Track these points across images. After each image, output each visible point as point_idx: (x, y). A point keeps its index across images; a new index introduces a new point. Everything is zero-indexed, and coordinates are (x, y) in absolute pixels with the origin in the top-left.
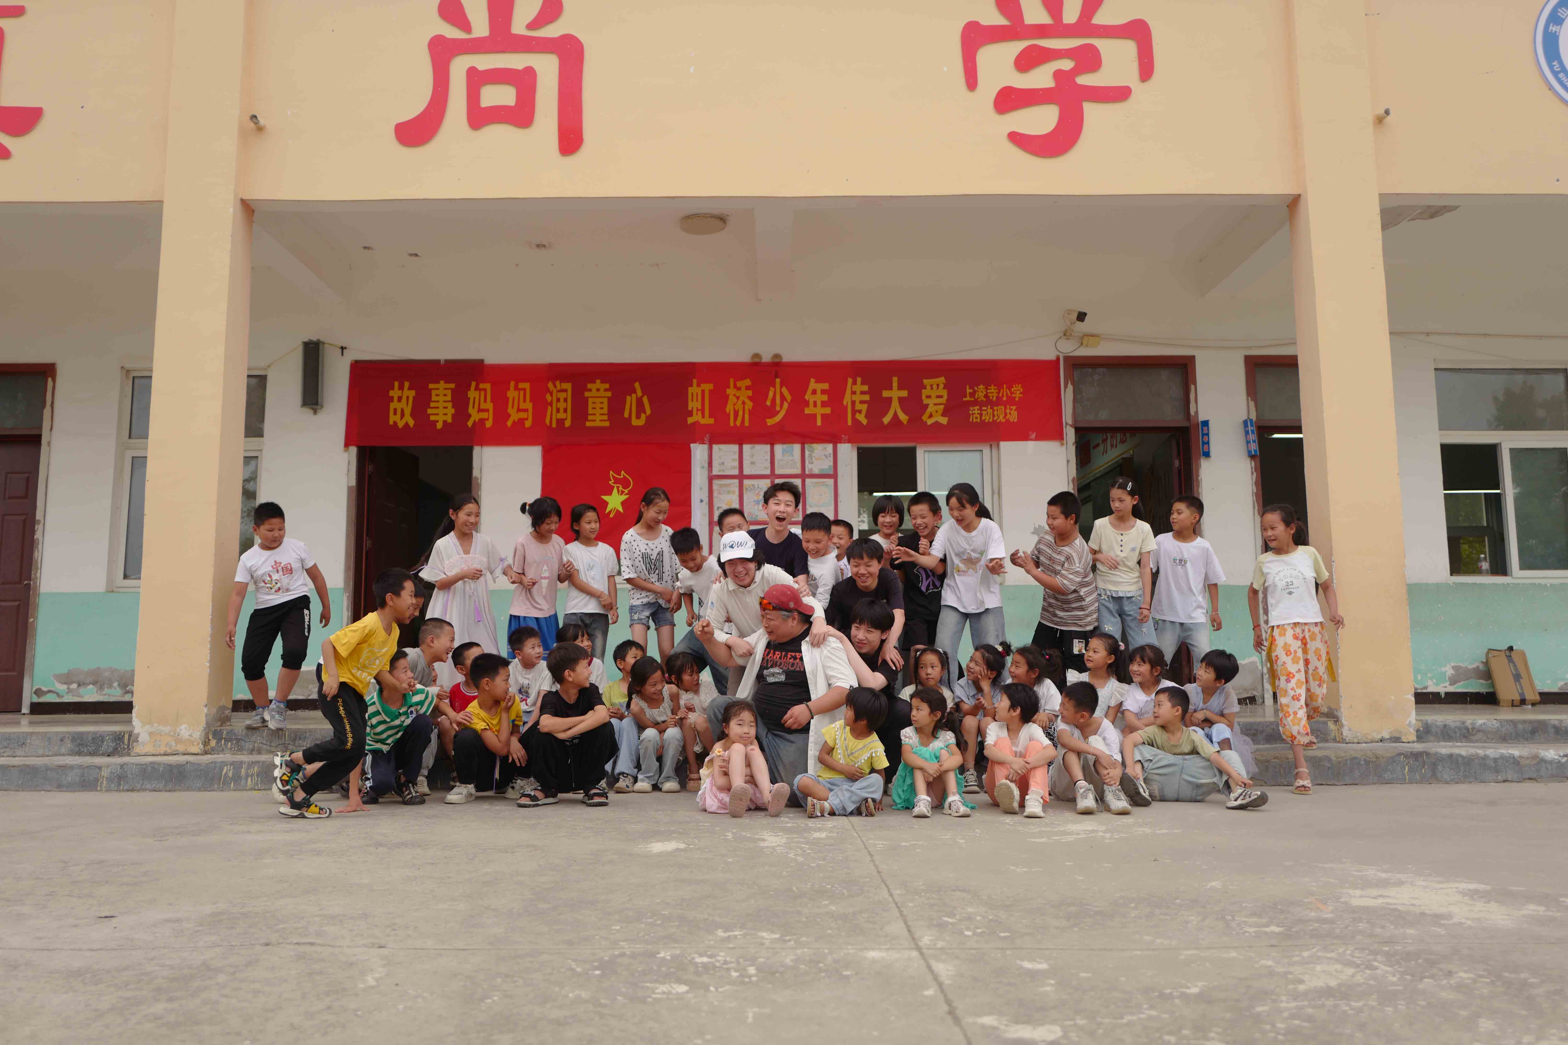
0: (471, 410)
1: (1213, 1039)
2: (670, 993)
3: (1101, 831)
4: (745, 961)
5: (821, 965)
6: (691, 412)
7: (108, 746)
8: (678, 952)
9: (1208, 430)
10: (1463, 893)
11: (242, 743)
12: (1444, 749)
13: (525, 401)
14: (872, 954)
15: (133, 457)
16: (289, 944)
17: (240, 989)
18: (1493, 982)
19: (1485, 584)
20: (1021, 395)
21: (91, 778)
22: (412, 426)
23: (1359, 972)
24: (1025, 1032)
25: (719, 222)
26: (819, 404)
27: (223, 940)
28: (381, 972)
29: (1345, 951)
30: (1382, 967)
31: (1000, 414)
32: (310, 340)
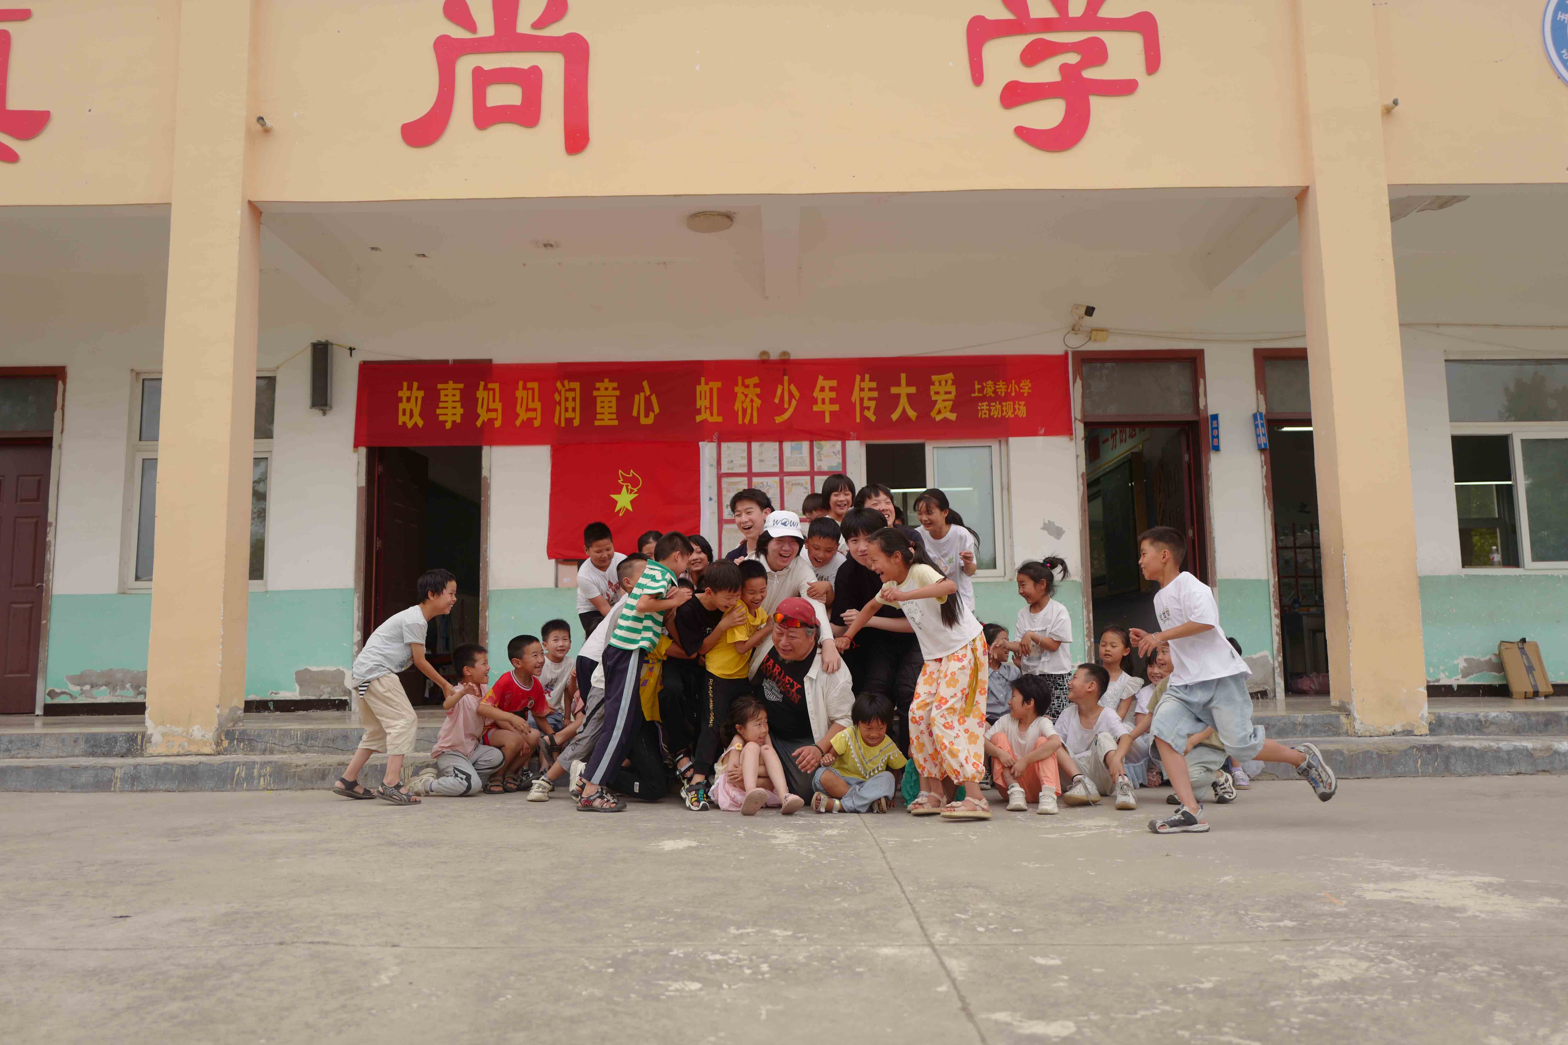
0: (479, 410)
2: (683, 990)
4: (758, 958)
5: (834, 962)
7: (121, 746)
9: (1218, 424)
10: (1478, 887)
11: (255, 743)
12: (1457, 741)
14: (885, 951)
18: (1508, 975)
19: (1497, 576)
20: (1030, 391)
21: (105, 779)
23: (1374, 966)
24: (1038, 1028)
25: (726, 220)
26: (827, 401)
27: (237, 940)
28: (394, 970)
29: (1358, 945)
30: (1397, 960)
31: (1008, 410)
32: (319, 341)
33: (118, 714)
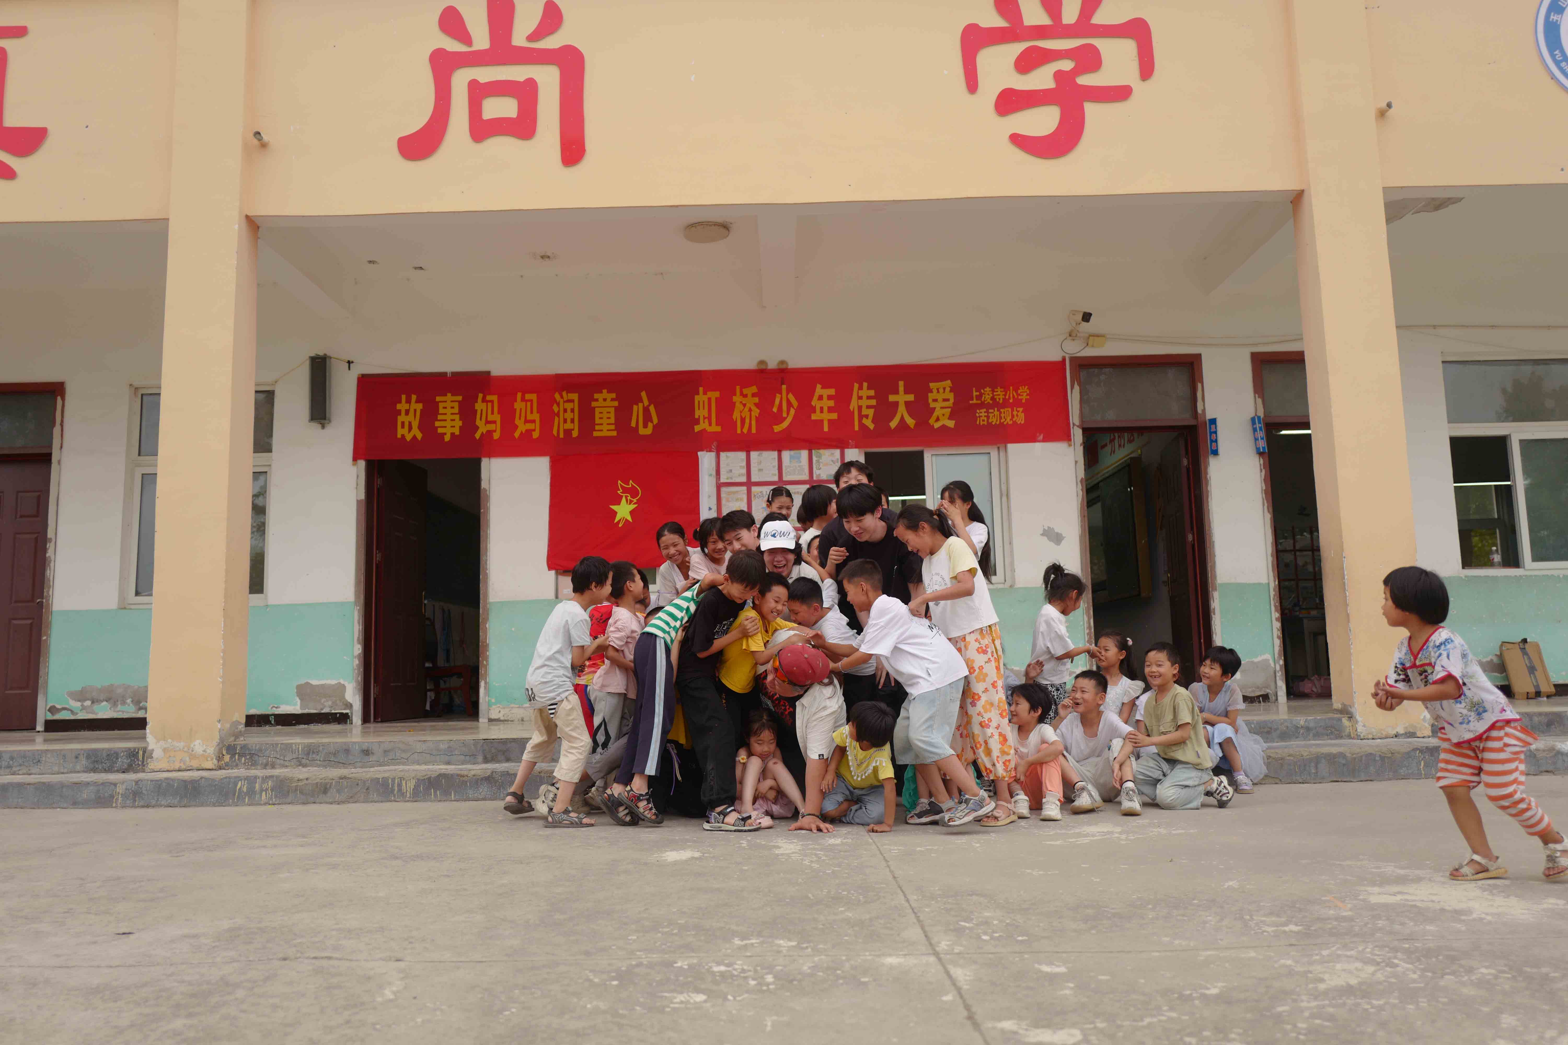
0: (478, 422)
1: (1234, 1040)
2: (687, 1002)
3: (1116, 833)
4: (762, 969)
5: (839, 972)
6: (698, 420)
7: (123, 762)
8: (695, 961)
9: (1216, 428)
11: (256, 758)
13: (532, 412)
14: (891, 960)
15: (143, 475)
16: (307, 958)
17: (259, 1004)
18: (1514, 977)
19: (1497, 577)
20: (1028, 397)
21: (106, 795)
22: (419, 439)
23: (1379, 970)
24: (1045, 1035)
25: (724, 230)
26: (825, 409)
27: (240, 955)
28: (398, 985)
29: (1364, 949)
30: (1403, 964)
31: (1007, 417)
32: (317, 355)
33: (119, 730)
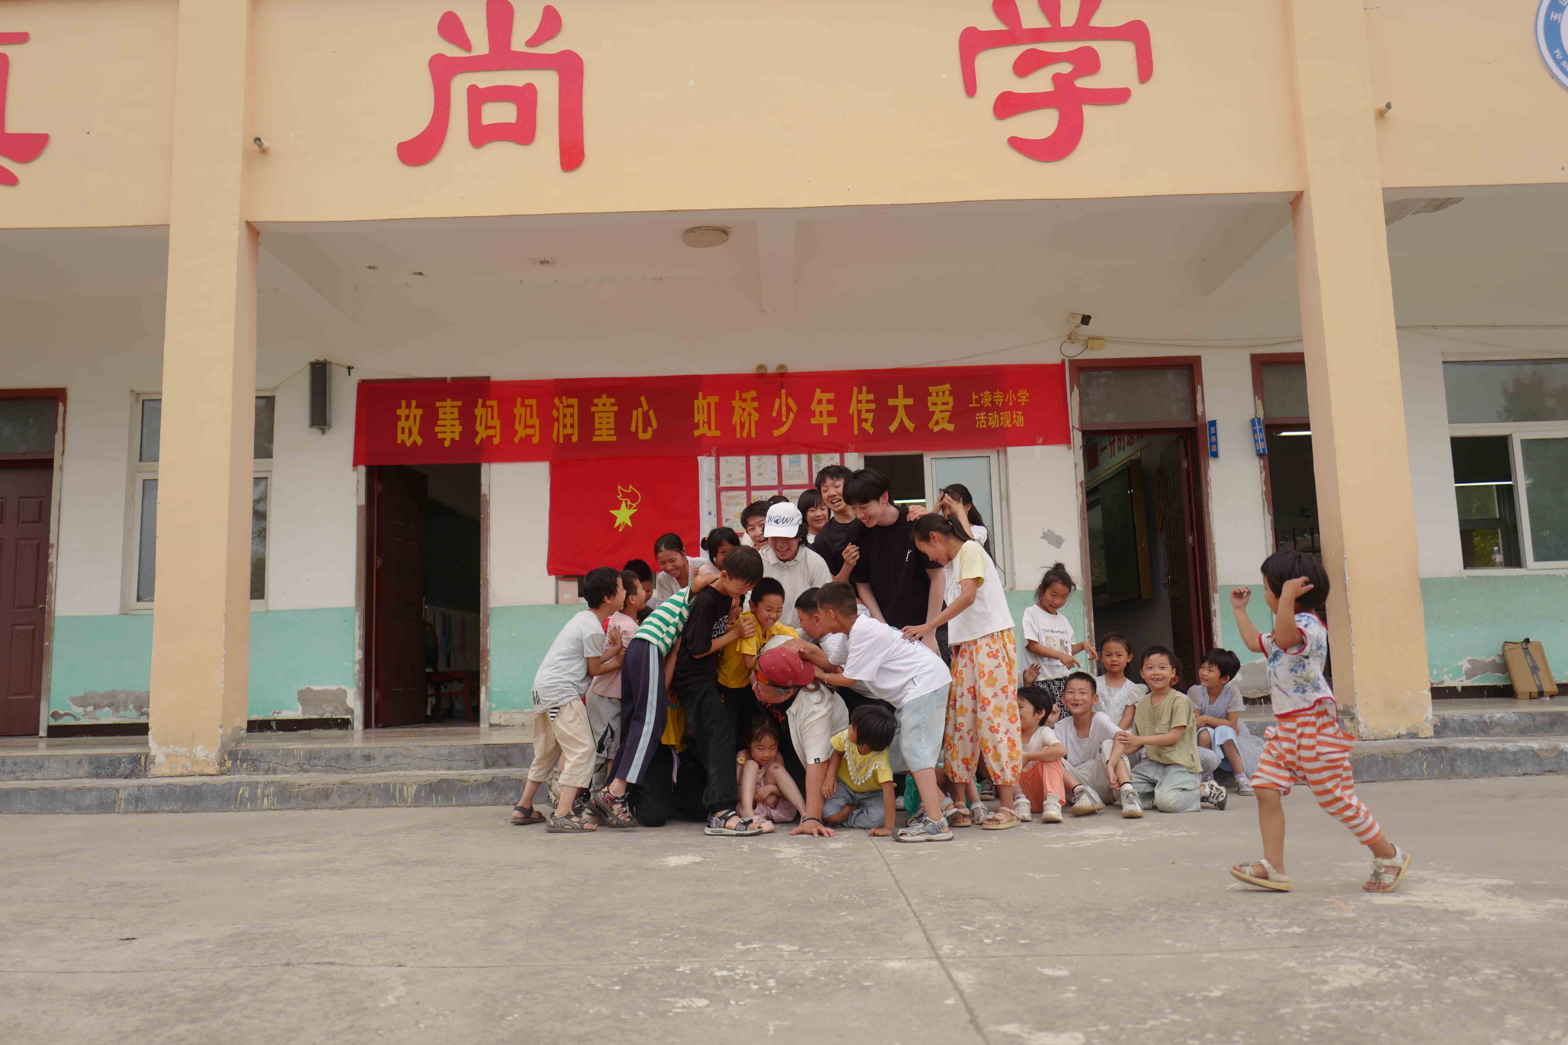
0: (478, 427)
2: (690, 1007)
3: (1118, 835)
4: (764, 973)
5: (841, 976)
6: (698, 424)
7: (125, 768)
8: (697, 966)
9: (1216, 430)
10: (1486, 889)
11: (258, 763)
12: (1462, 743)
13: (531, 417)
14: (893, 964)
15: (144, 480)
16: (309, 964)
17: (262, 1009)
18: (1518, 978)
19: (1499, 577)
20: (1027, 400)
21: (109, 800)
22: (419, 444)
23: (1383, 971)
24: (1047, 1039)
25: (723, 235)
26: (825, 414)
27: (243, 961)
28: (401, 990)
29: (1368, 951)
30: (1407, 965)
31: (1006, 420)
32: (317, 360)
33: (121, 735)
